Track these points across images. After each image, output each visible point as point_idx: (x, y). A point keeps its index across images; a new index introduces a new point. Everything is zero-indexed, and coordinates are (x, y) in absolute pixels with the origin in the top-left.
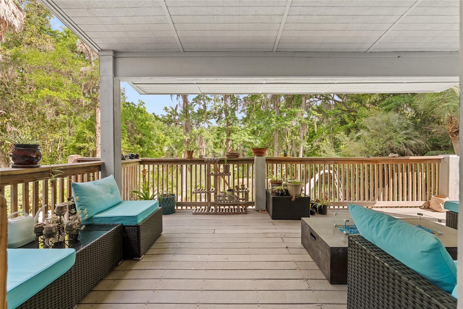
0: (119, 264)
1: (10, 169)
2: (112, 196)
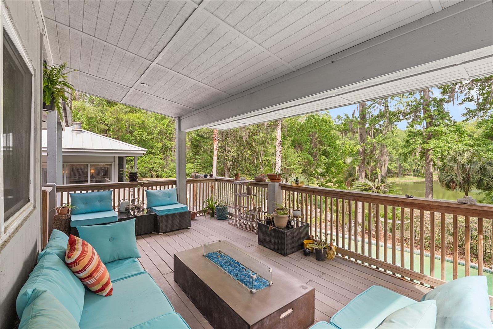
0: (153, 233)
1: (128, 182)
2: (168, 199)
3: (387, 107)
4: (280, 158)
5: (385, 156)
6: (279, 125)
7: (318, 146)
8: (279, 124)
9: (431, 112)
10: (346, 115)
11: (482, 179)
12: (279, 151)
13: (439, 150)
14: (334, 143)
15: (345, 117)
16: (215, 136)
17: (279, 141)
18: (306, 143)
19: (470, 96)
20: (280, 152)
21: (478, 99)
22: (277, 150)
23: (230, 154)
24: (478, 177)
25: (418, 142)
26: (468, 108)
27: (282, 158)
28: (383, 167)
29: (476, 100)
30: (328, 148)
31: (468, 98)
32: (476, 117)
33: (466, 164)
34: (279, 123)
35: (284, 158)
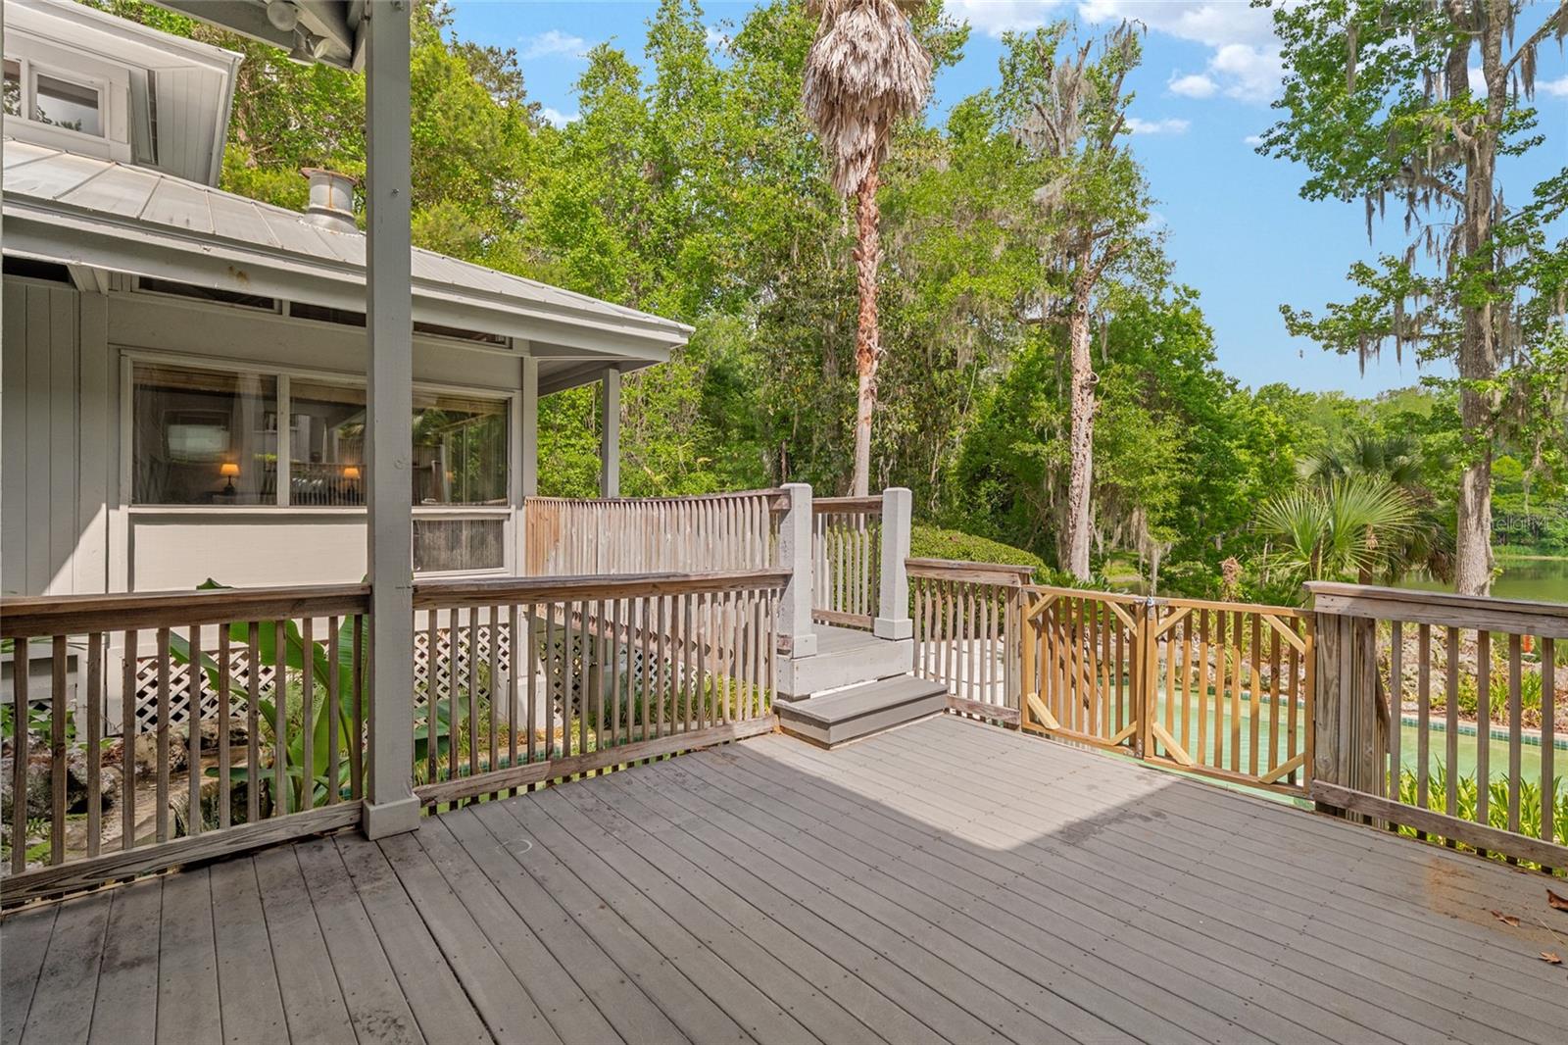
4: (1089, 447)
6: (1083, 314)
8: (1082, 307)
12: (1085, 418)
16: (869, 338)
17: (1087, 376)
20: (1090, 420)
22: (1074, 416)
27: (1098, 445)
34: (1081, 303)
35: (1107, 446)
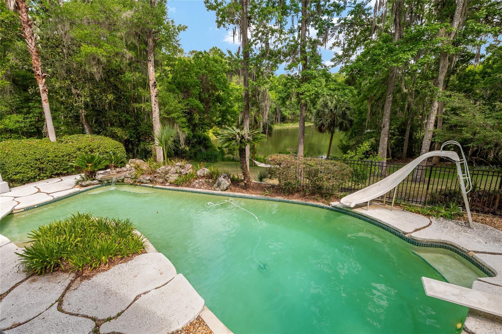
3: (267, 44)
4: (157, 105)
5: (266, 101)
6: (150, 61)
7: (210, 91)
9: (306, 53)
10: (229, 52)
11: (342, 122)
12: (154, 96)
13: (308, 94)
14: (227, 88)
15: (228, 55)
16: (37, 70)
17: (153, 82)
18: (195, 86)
19: (339, 41)
20: (156, 96)
21: (344, 44)
22: (151, 95)
23: (81, 99)
24: (340, 120)
25: (294, 86)
26: (336, 53)
28: (264, 113)
29: (343, 45)
30: (221, 93)
31: (337, 42)
32: (342, 62)
33: (333, 109)
